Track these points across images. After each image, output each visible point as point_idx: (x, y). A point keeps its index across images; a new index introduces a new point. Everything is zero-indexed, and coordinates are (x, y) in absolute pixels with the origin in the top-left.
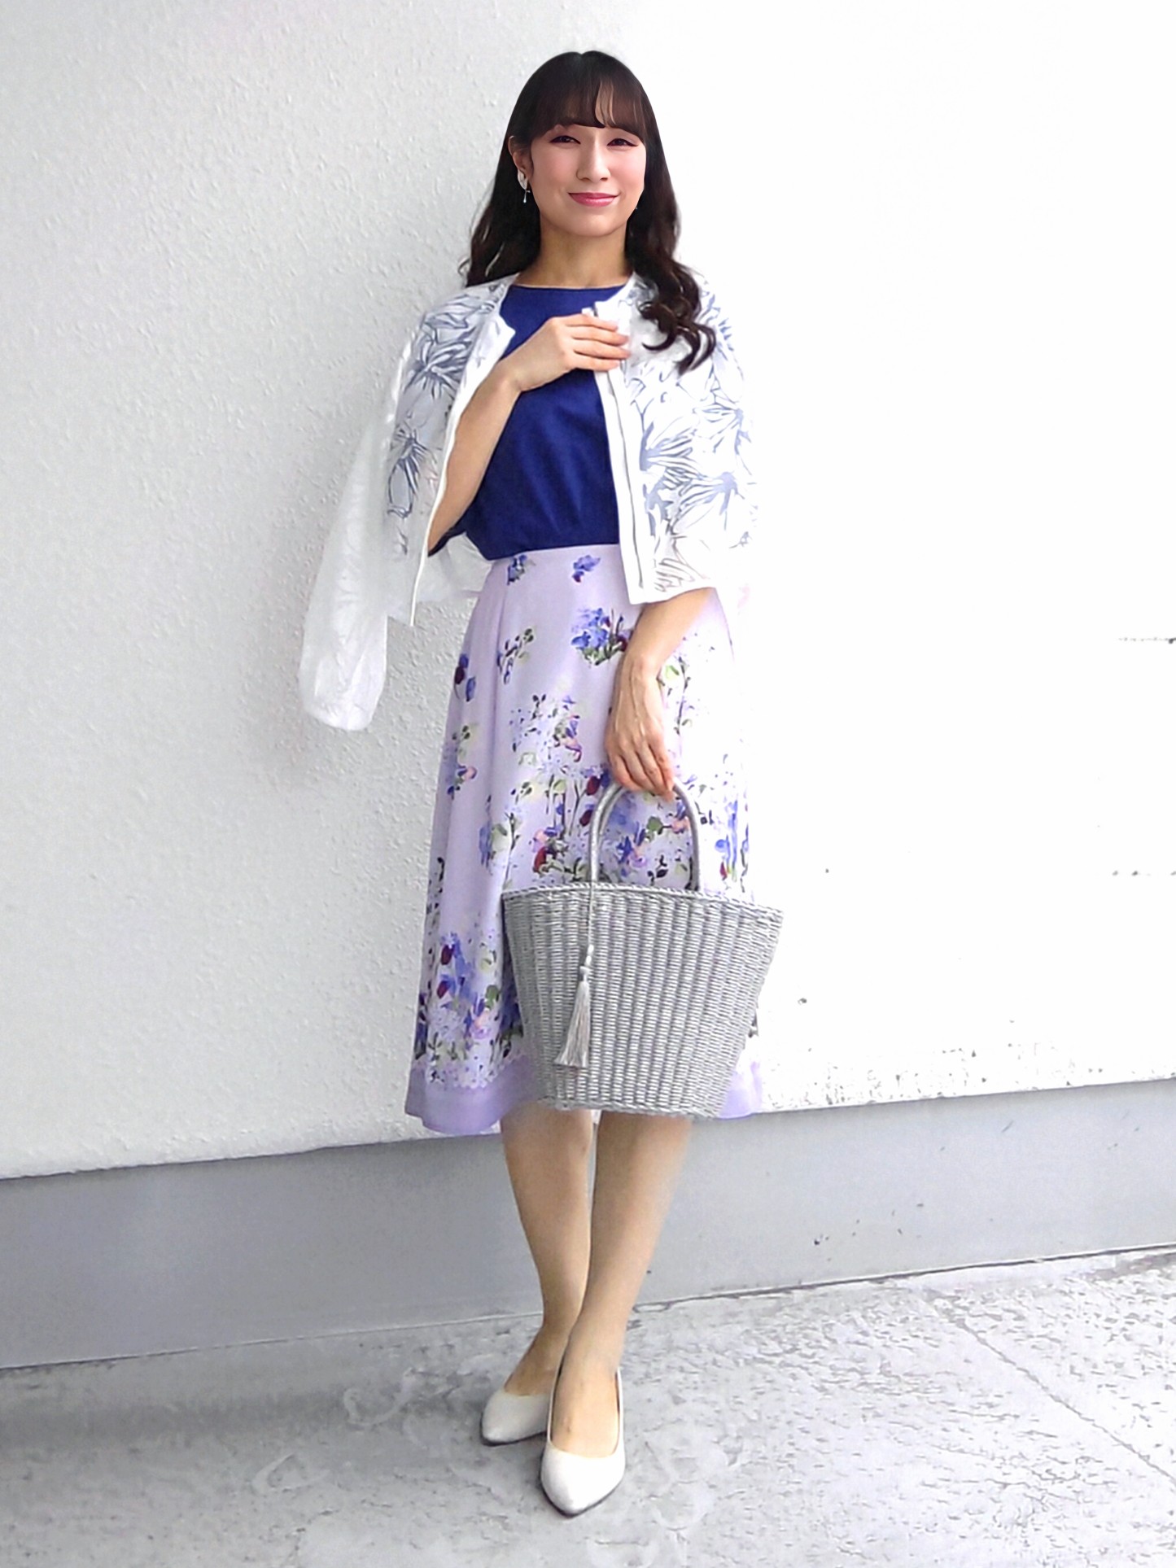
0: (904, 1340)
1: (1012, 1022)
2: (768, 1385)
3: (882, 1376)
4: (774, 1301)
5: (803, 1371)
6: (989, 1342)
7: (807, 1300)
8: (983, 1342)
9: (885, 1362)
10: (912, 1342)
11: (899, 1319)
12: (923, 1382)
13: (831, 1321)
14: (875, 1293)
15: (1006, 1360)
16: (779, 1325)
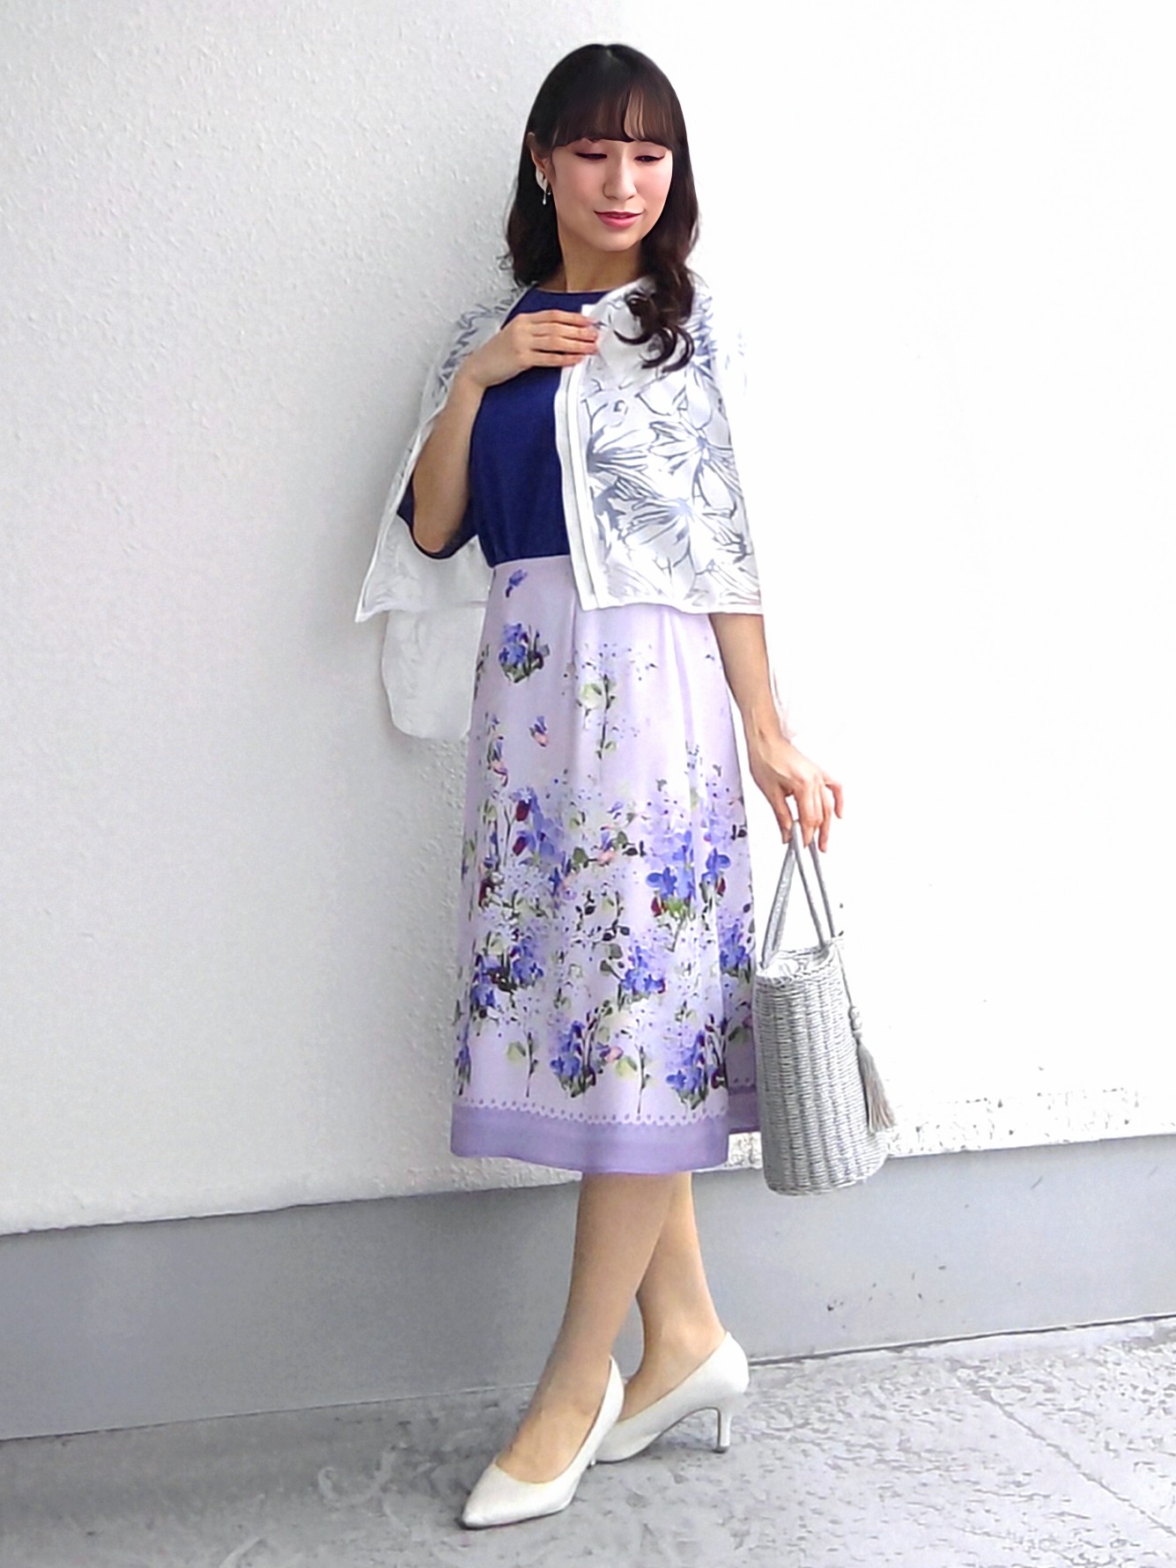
0: (926, 1413)
1: (1041, 1069)
2: (777, 1462)
3: (901, 1453)
4: (785, 1372)
5: (817, 1448)
6: (1016, 1416)
7: (820, 1371)
8: (1011, 1416)
9: (903, 1438)
10: (933, 1416)
11: (919, 1391)
12: (946, 1460)
13: (846, 1394)
14: (894, 1363)
15: (1035, 1436)
16: (788, 1398)
